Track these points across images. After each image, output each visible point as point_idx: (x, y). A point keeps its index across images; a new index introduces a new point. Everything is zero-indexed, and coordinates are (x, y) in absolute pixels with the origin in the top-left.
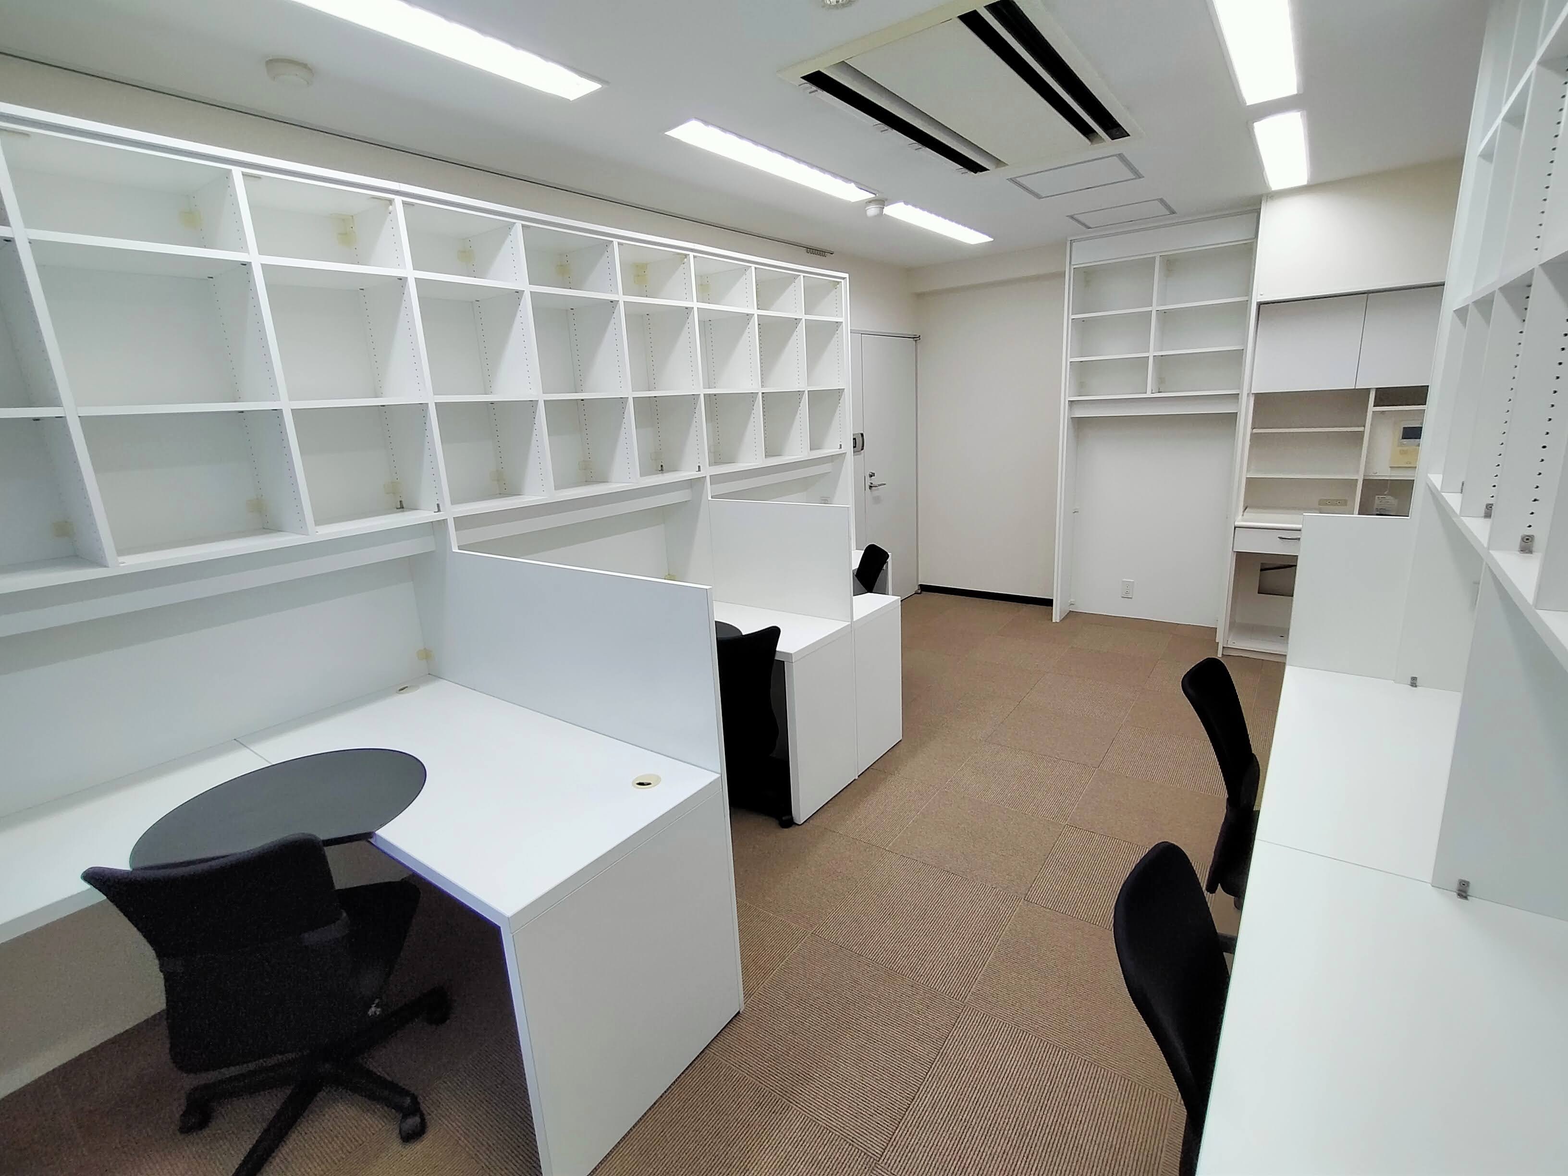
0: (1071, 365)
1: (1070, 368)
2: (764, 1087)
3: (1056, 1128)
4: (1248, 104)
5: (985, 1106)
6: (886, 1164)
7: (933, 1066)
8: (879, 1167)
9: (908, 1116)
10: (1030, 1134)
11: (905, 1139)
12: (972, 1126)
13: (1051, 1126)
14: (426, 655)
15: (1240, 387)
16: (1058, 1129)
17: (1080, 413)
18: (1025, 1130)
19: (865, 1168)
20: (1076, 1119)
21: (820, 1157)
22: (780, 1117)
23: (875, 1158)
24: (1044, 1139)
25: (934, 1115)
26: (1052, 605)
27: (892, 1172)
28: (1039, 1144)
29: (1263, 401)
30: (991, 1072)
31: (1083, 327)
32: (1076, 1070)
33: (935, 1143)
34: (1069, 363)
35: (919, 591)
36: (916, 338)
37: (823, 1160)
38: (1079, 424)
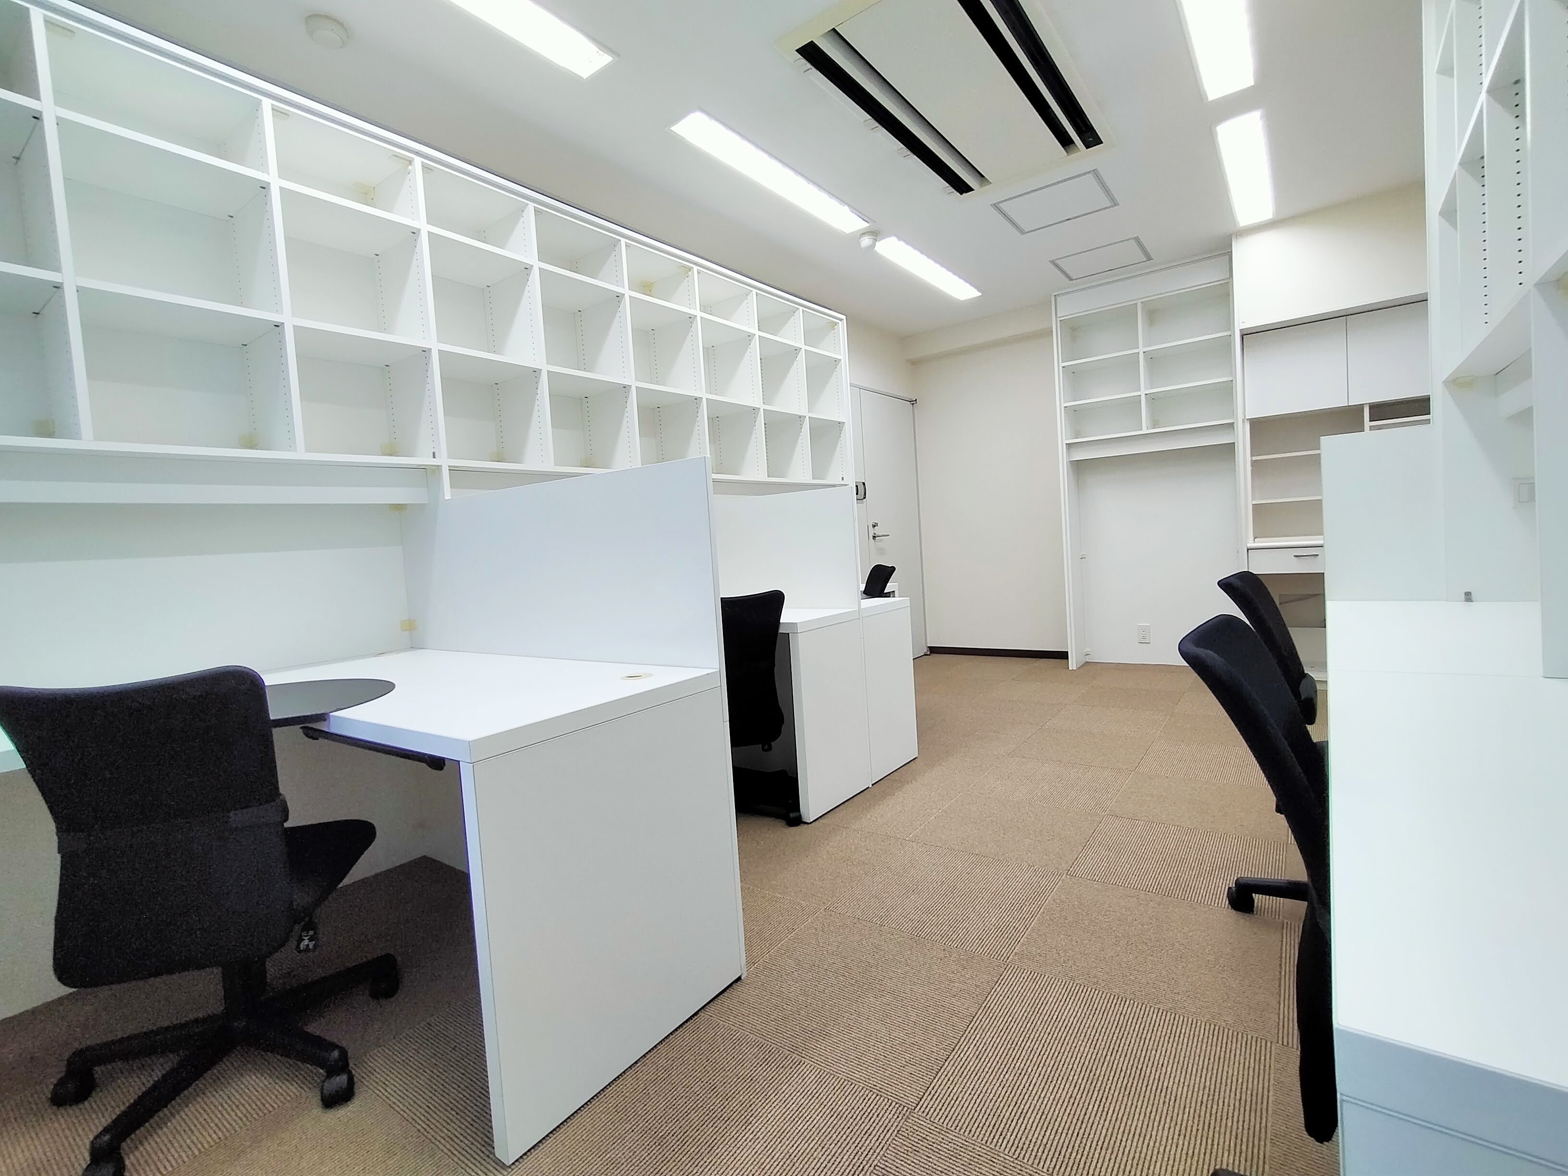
0: (1065, 410)
1: (1065, 413)
2: (770, 1044)
3: (1133, 1072)
4: (1210, 99)
5: (1042, 1054)
6: (923, 1112)
7: (975, 1019)
8: (915, 1116)
9: (949, 1067)
10: (1101, 1079)
11: (946, 1088)
12: (1028, 1073)
13: (1126, 1071)
14: (410, 626)
15: (1233, 414)
16: (1136, 1073)
17: (1080, 455)
18: (1094, 1075)
19: (898, 1117)
20: (1156, 1063)
21: (841, 1108)
22: (789, 1072)
23: (910, 1107)
24: (1120, 1082)
25: (980, 1065)
26: (1067, 658)
27: (932, 1120)
28: (1113, 1088)
29: (1259, 426)
30: (1046, 1022)
31: (1074, 376)
32: (1149, 1019)
33: (984, 1091)
34: (1063, 408)
35: (928, 653)
36: (913, 402)
37: (844, 1111)
38: (1079, 467)
